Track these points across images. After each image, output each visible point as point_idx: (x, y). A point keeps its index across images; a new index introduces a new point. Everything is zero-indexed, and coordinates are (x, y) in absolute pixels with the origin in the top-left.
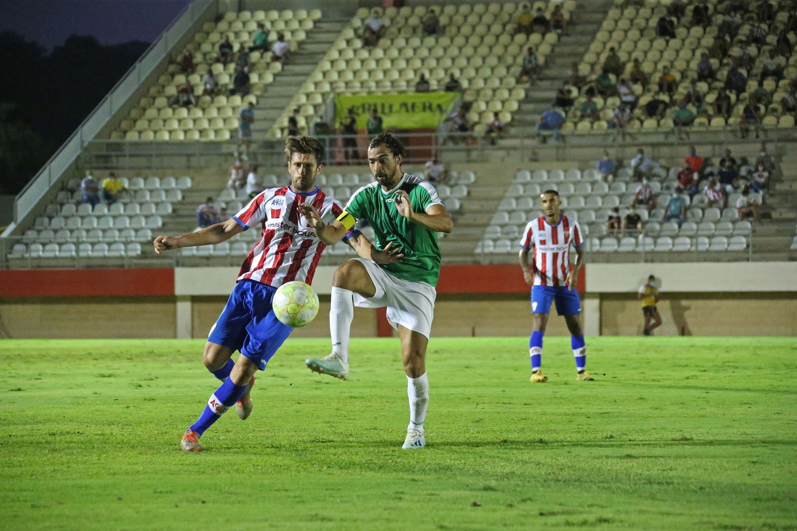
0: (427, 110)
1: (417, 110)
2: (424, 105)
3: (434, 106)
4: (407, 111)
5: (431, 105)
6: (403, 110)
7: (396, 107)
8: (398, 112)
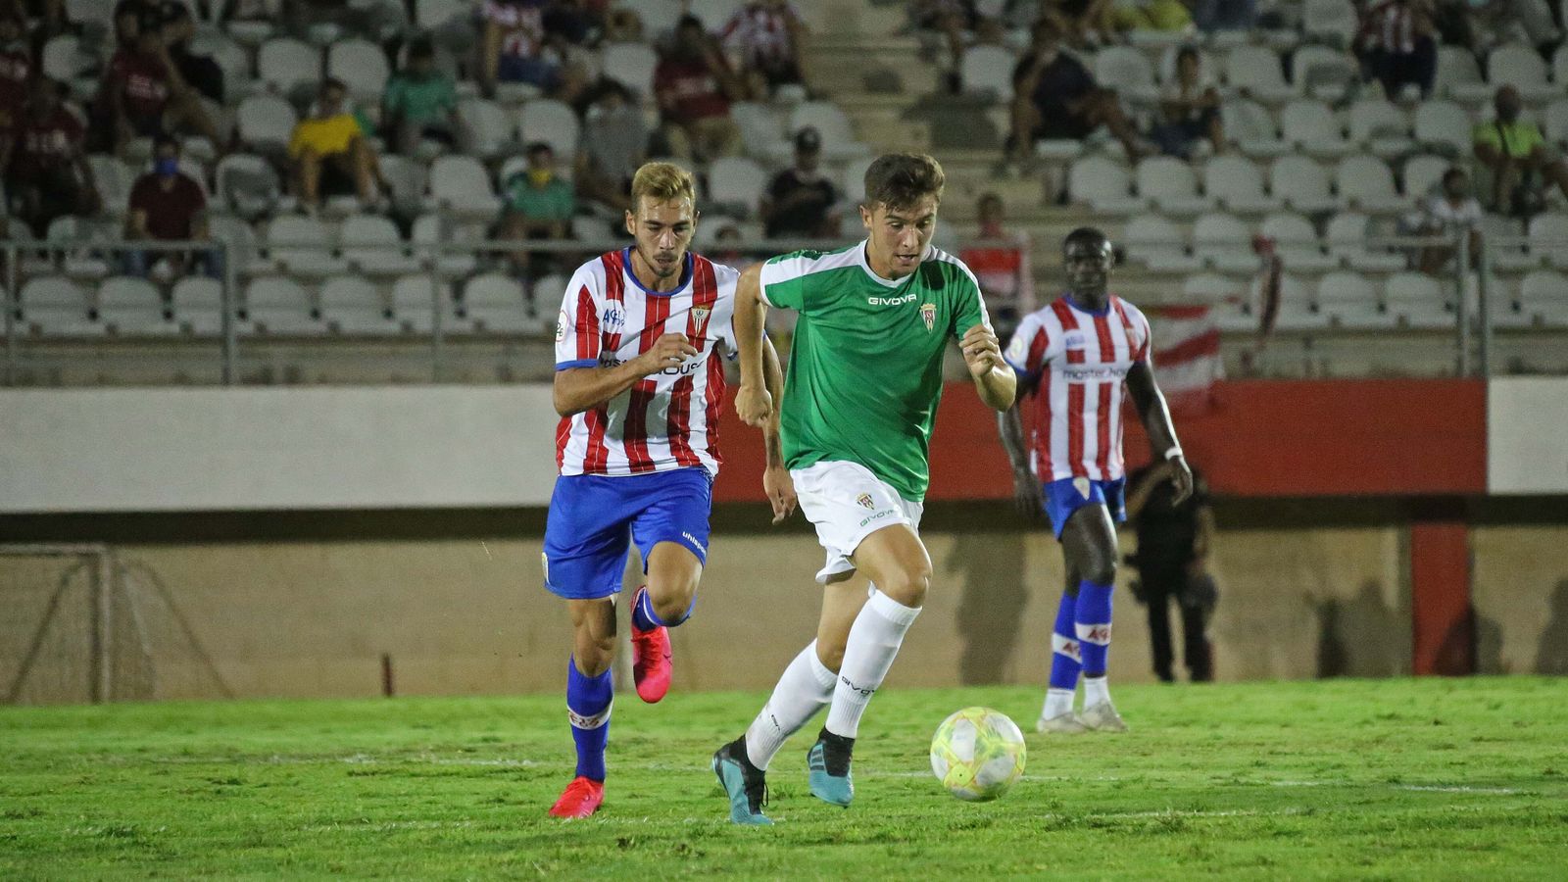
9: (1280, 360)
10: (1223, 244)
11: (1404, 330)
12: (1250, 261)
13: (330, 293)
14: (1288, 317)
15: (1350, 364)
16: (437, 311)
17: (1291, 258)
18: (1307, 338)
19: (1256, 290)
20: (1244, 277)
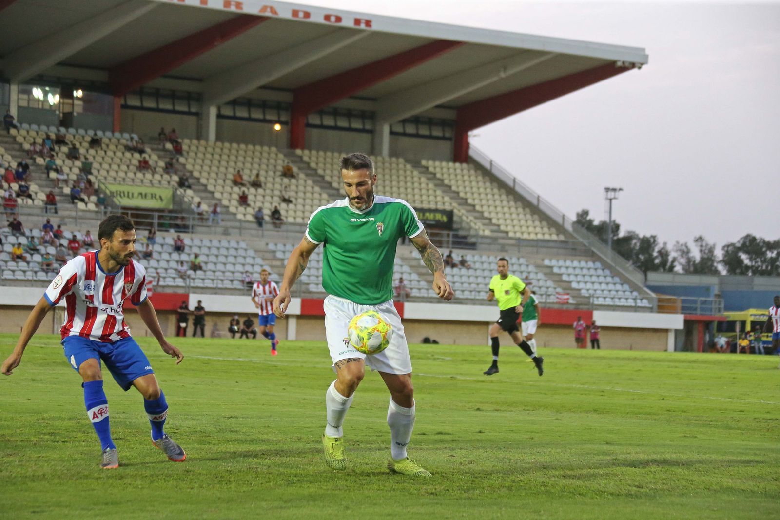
0: (154, 199)
1: (148, 197)
2: (152, 194)
3: (158, 197)
4: (142, 197)
5: (155, 195)
6: (140, 196)
7: (136, 195)
8: (137, 197)
9: (160, 290)
10: (152, 273)
11: (178, 287)
12: (155, 275)
13: (16, 273)
14: (161, 283)
15: (169, 291)
16: (32, 276)
17: (162, 275)
18: (163, 287)
19: (156, 279)
20: (154, 277)
